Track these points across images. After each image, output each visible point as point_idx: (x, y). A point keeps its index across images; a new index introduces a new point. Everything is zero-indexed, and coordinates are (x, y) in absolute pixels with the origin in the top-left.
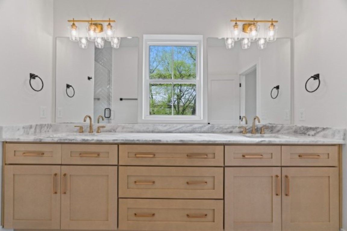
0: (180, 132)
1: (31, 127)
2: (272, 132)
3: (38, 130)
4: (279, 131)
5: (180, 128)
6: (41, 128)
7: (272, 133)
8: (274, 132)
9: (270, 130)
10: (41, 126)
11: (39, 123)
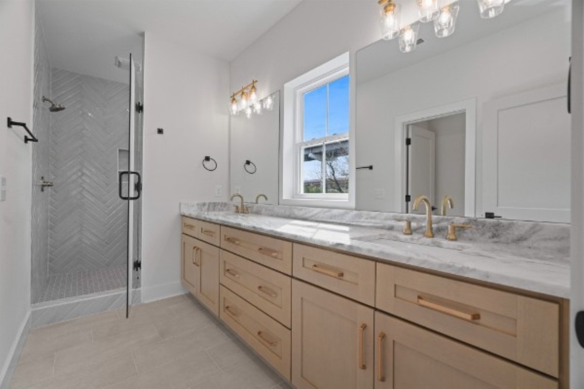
0: (317, 221)
1: (204, 204)
2: (495, 239)
3: (211, 208)
4: (520, 239)
5: (316, 214)
6: (215, 206)
7: (496, 242)
8: (503, 239)
9: (490, 234)
10: (215, 204)
11: (212, 201)
